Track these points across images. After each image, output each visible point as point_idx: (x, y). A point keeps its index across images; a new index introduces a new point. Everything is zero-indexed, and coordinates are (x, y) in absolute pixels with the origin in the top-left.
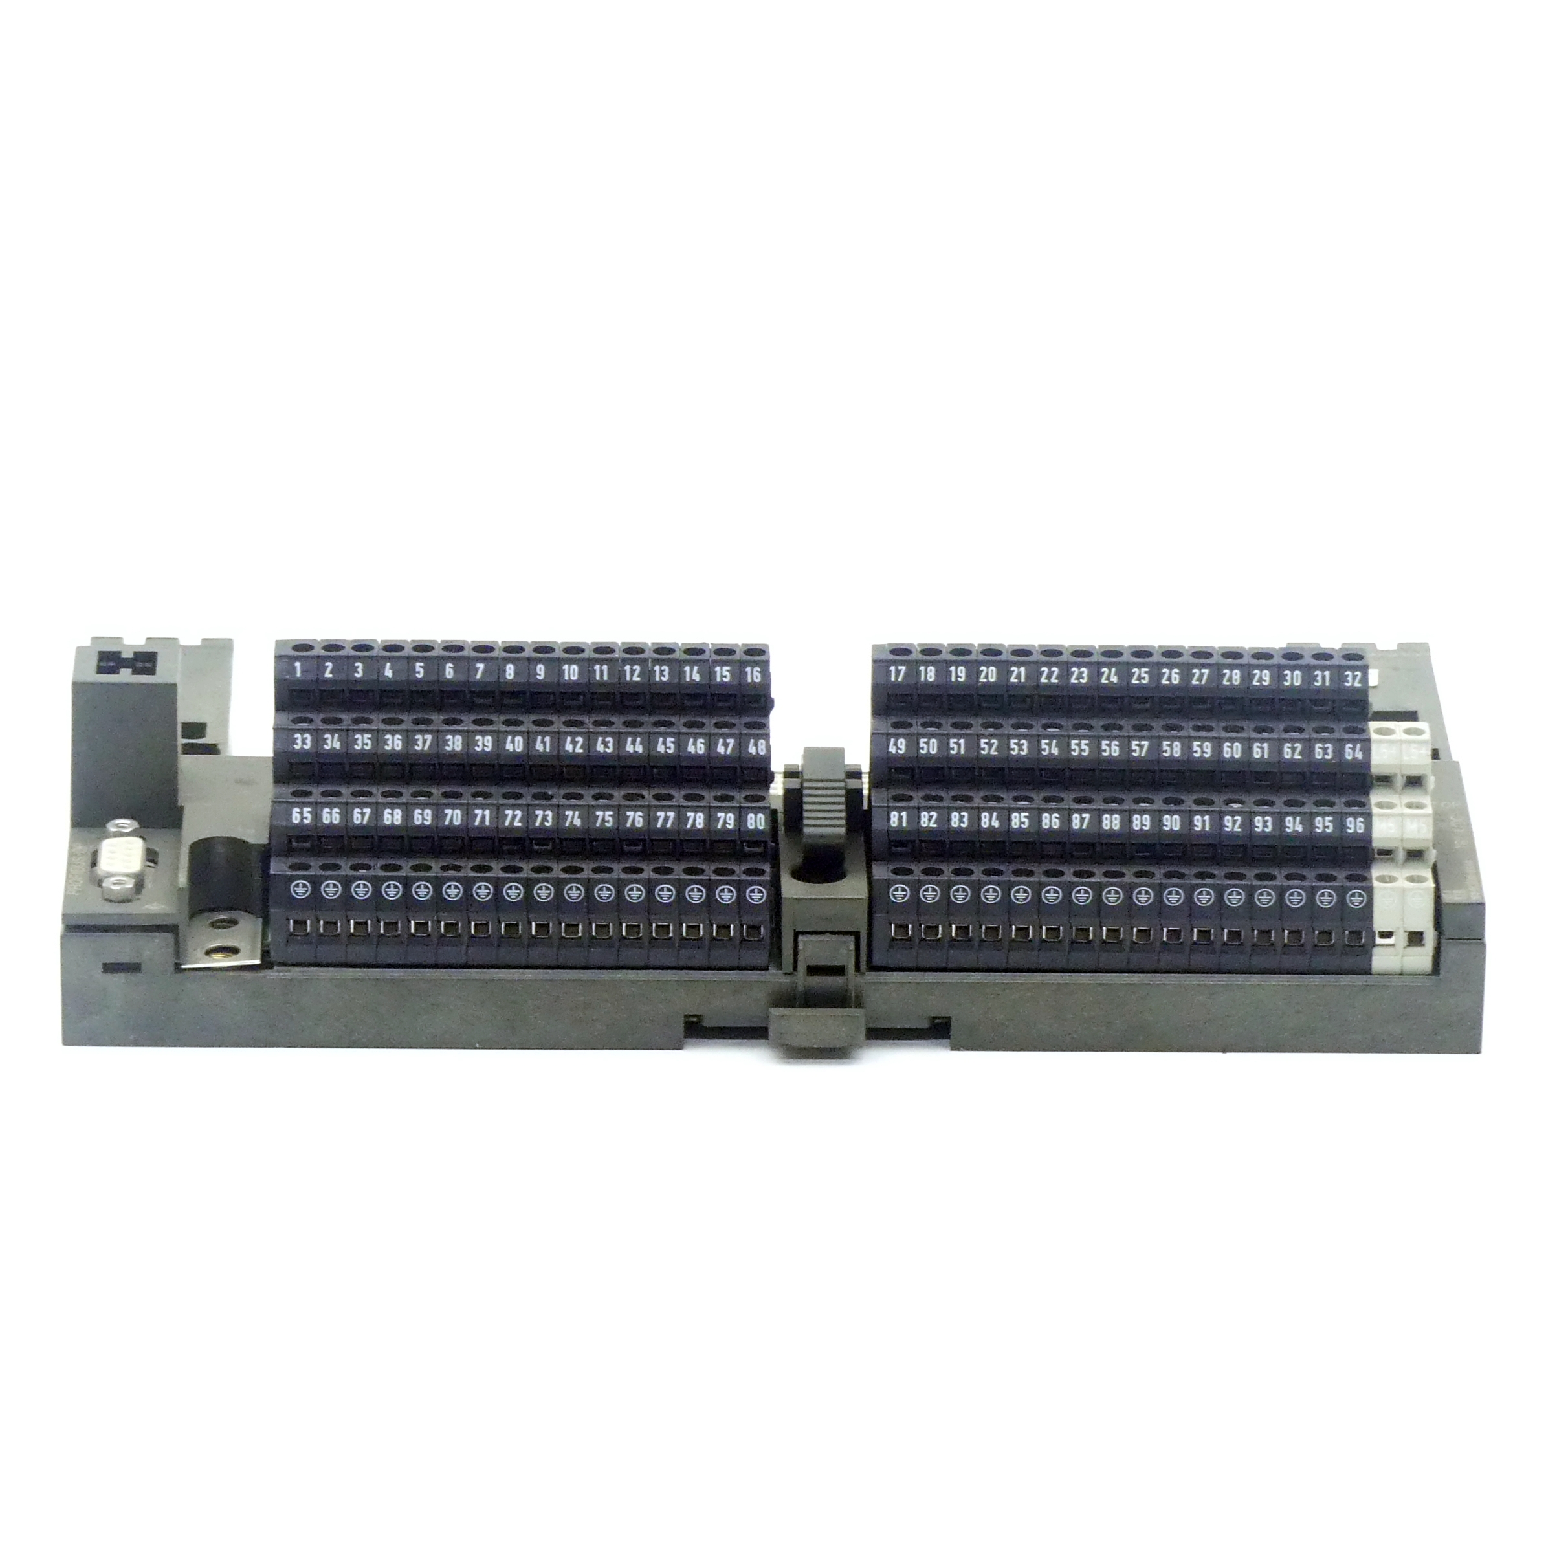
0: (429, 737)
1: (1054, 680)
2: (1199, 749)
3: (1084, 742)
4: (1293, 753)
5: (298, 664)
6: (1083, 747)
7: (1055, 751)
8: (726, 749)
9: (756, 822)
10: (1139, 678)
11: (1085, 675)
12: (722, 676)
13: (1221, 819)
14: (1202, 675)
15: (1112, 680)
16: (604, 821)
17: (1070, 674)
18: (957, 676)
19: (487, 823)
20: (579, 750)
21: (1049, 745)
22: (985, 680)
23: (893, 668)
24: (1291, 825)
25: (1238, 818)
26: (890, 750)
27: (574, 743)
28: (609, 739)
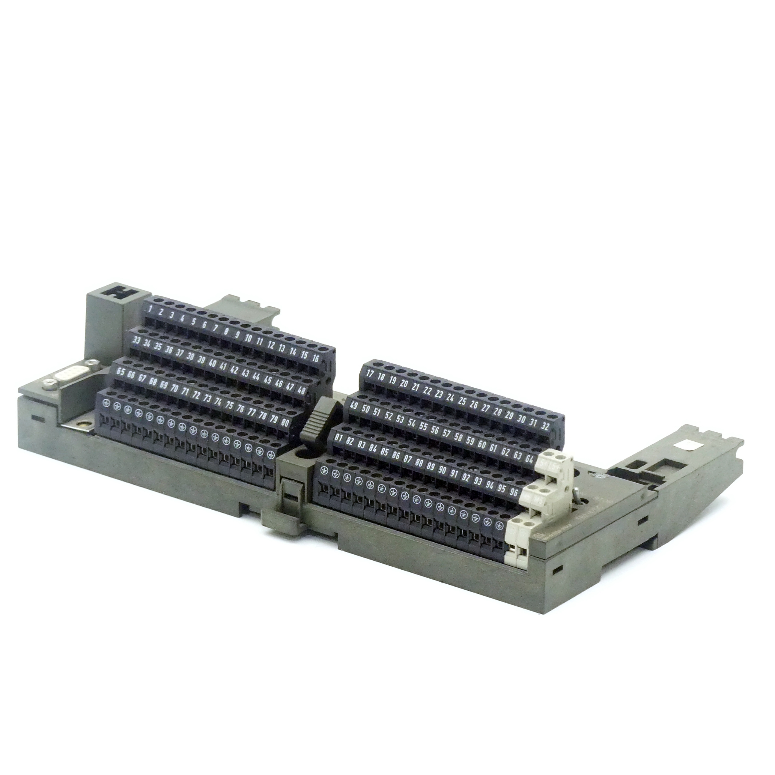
0: (183, 351)
1: (428, 394)
2: (469, 440)
3: (426, 424)
4: (506, 453)
5: (151, 306)
6: (425, 426)
7: (413, 425)
8: (290, 388)
9: (285, 423)
10: (462, 402)
11: (441, 395)
12: (304, 356)
13: (462, 474)
14: (487, 407)
15: (451, 400)
16: (229, 406)
17: (436, 392)
18: (392, 381)
19: (186, 395)
20: (235, 373)
21: (412, 421)
22: (402, 386)
23: (369, 370)
24: (489, 485)
25: (469, 475)
26: (351, 406)
27: (235, 369)
28: (248, 371)
